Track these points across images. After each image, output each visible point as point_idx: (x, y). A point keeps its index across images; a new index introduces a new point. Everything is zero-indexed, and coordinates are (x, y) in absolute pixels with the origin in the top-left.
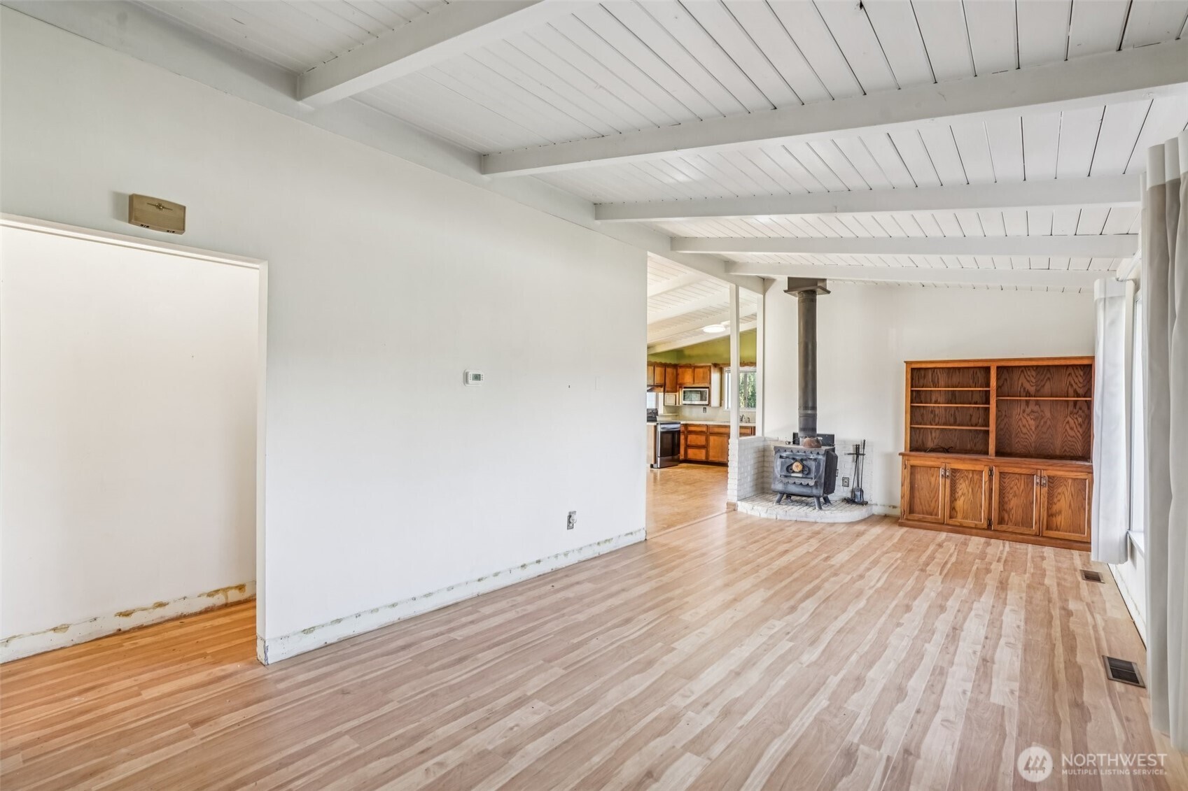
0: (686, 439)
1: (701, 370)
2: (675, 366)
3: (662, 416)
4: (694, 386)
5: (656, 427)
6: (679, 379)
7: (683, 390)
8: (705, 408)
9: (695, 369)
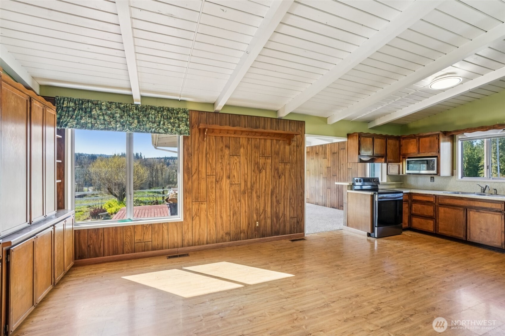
0: (410, 208)
1: (427, 139)
2: (398, 138)
3: (384, 184)
4: (419, 156)
5: (373, 197)
6: (402, 150)
7: (407, 161)
8: (432, 179)
9: (420, 139)
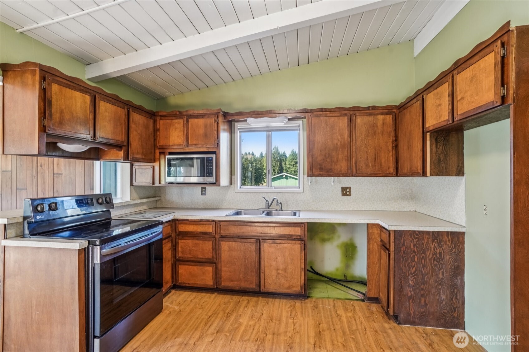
0: (175, 248)
1: (201, 121)
2: (152, 115)
4: (187, 150)
6: (158, 138)
7: (168, 158)
8: (204, 192)
9: (190, 120)
